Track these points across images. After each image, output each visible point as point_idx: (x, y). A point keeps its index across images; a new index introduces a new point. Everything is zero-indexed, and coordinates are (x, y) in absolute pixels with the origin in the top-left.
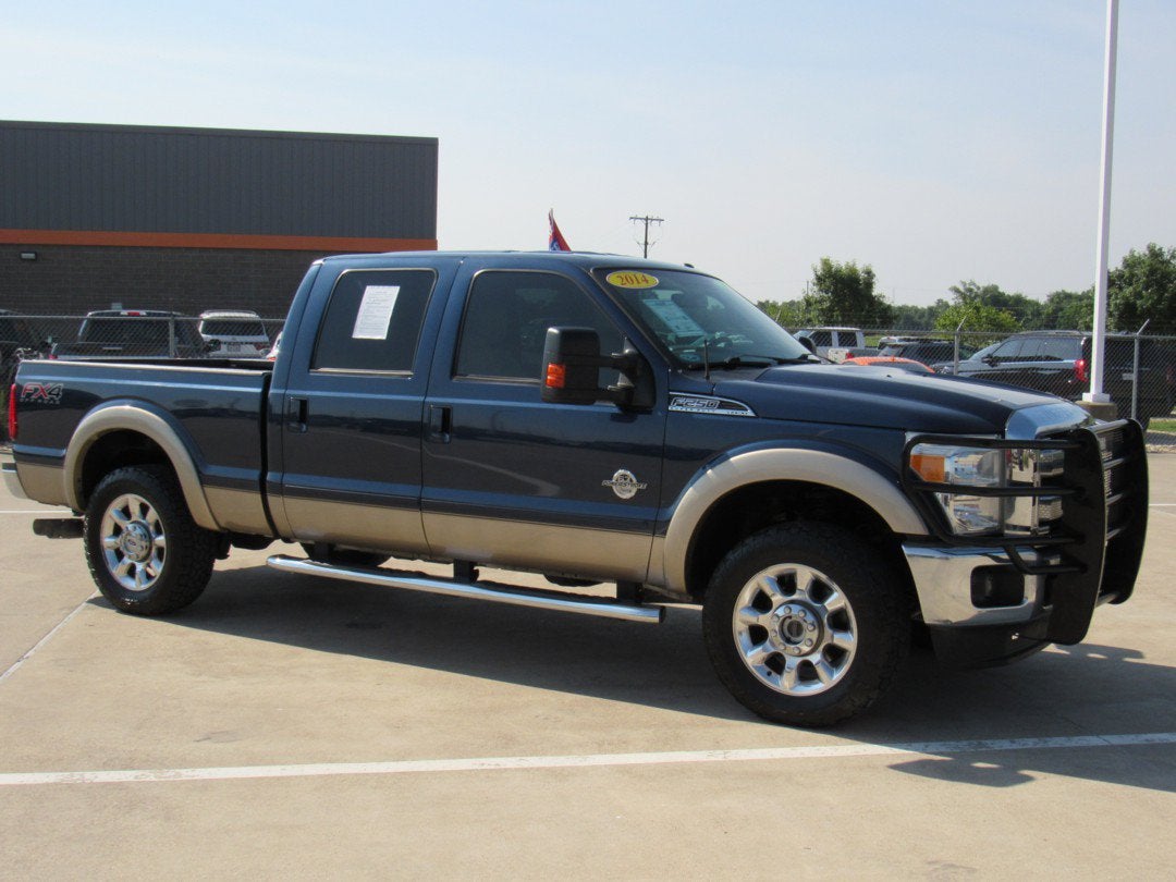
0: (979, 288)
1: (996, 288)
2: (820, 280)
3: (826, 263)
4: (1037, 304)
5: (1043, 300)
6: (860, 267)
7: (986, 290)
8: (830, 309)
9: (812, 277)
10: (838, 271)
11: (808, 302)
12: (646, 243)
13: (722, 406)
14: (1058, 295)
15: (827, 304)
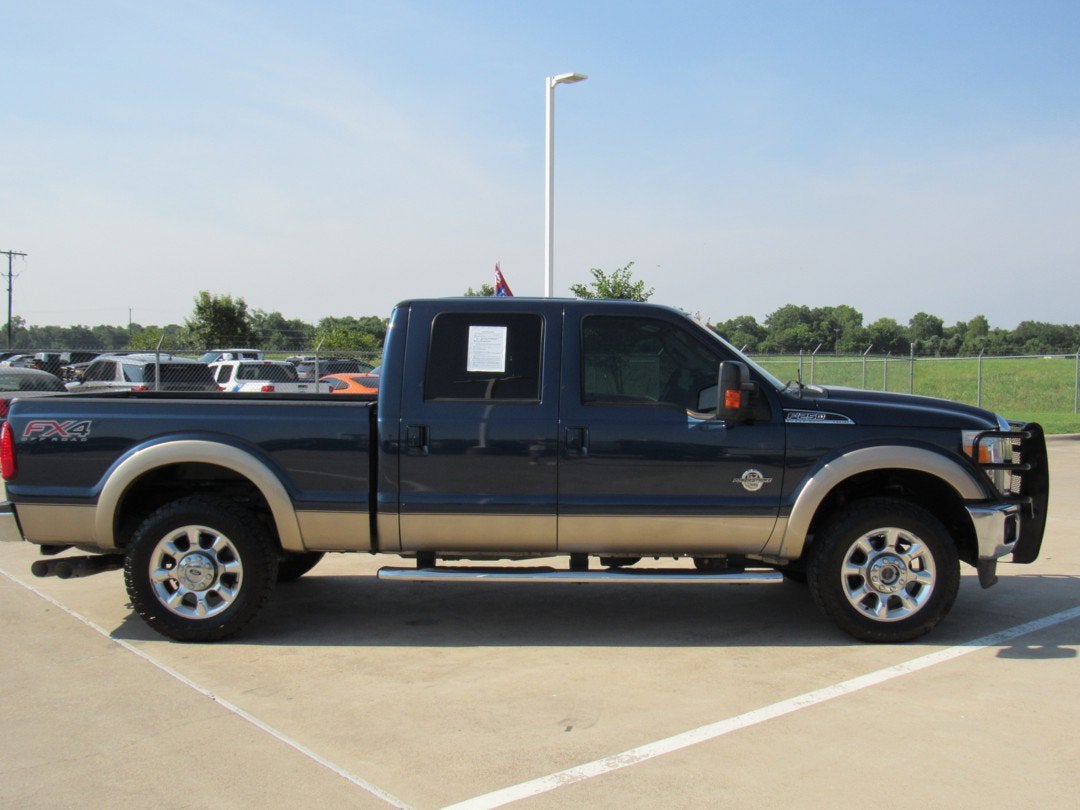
0: (266, 315)
1: (279, 315)
2: (201, 310)
3: (205, 296)
4: (312, 327)
5: (316, 324)
6: (234, 301)
7: (272, 316)
8: (211, 334)
9: (194, 307)
10: (215, 302)
11: (192, 328)
12: (10, 275)
13: (828, 417)
14: (327, 320)
15: (208, 330)
